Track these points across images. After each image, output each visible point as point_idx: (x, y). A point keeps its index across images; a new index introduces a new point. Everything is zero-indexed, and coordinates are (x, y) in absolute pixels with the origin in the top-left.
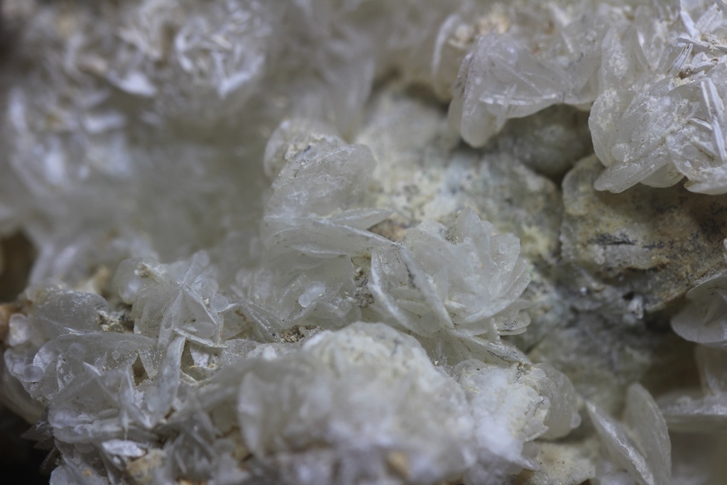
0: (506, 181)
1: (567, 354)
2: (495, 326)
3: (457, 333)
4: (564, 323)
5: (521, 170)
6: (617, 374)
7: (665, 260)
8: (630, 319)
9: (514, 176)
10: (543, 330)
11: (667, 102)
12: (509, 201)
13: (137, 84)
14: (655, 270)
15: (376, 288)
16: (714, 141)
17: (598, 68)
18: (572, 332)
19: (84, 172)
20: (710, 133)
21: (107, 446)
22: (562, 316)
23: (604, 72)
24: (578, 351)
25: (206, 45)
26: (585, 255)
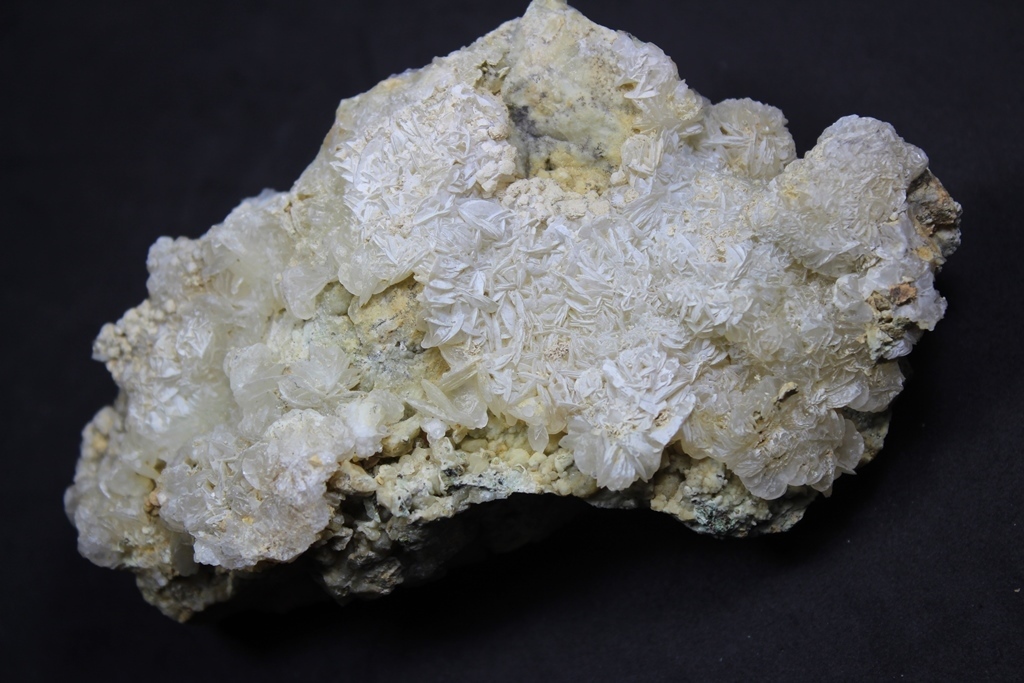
0: (328, 327)
1: (388, 383)
2: (341, 386)
3: (328, 397)
4: (380, 371)
5: (331, 318)
6: (412, 380)
7: (401, 320)
8: (403, 353)
9: (329, 322)
10: (372, 379)
11: (366, 254)
12: (333, 334)
13: (171, 372)
14: (400, 327)
15: (285, 396)
16: (389, 259)
17: (334, 258)
18: (385, 373)
19: (168, 420)
20: (387, 256)
21: (207, 522)
22: (378, 368)
23: (336, 258)
24: (392, 380)
25: (185, 340)
26: (370, 338)
